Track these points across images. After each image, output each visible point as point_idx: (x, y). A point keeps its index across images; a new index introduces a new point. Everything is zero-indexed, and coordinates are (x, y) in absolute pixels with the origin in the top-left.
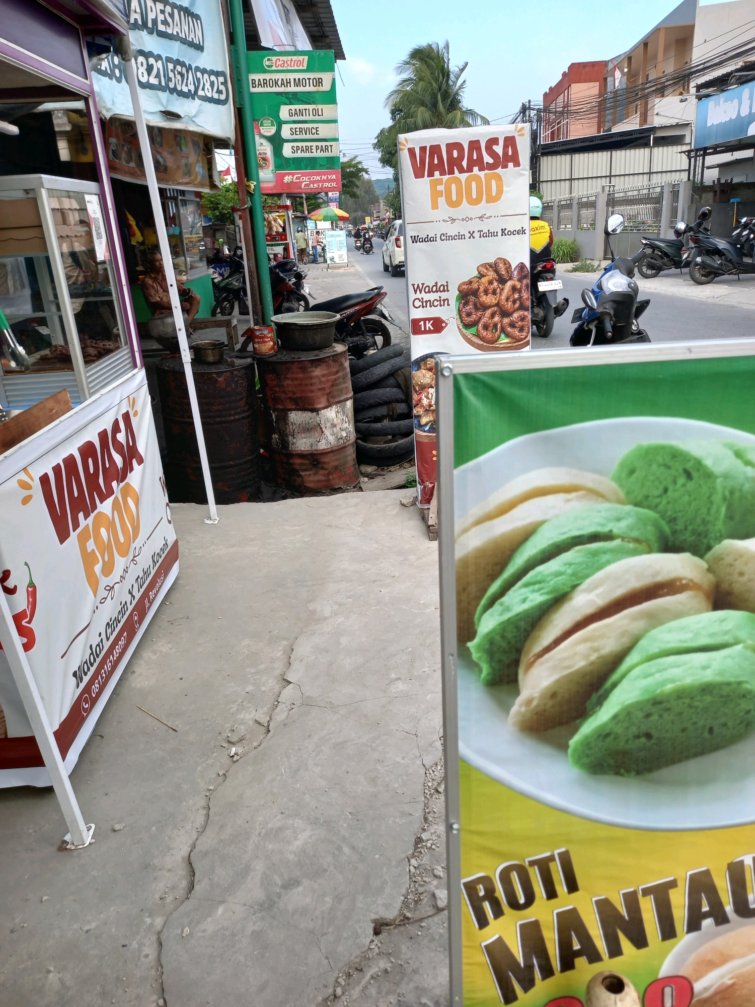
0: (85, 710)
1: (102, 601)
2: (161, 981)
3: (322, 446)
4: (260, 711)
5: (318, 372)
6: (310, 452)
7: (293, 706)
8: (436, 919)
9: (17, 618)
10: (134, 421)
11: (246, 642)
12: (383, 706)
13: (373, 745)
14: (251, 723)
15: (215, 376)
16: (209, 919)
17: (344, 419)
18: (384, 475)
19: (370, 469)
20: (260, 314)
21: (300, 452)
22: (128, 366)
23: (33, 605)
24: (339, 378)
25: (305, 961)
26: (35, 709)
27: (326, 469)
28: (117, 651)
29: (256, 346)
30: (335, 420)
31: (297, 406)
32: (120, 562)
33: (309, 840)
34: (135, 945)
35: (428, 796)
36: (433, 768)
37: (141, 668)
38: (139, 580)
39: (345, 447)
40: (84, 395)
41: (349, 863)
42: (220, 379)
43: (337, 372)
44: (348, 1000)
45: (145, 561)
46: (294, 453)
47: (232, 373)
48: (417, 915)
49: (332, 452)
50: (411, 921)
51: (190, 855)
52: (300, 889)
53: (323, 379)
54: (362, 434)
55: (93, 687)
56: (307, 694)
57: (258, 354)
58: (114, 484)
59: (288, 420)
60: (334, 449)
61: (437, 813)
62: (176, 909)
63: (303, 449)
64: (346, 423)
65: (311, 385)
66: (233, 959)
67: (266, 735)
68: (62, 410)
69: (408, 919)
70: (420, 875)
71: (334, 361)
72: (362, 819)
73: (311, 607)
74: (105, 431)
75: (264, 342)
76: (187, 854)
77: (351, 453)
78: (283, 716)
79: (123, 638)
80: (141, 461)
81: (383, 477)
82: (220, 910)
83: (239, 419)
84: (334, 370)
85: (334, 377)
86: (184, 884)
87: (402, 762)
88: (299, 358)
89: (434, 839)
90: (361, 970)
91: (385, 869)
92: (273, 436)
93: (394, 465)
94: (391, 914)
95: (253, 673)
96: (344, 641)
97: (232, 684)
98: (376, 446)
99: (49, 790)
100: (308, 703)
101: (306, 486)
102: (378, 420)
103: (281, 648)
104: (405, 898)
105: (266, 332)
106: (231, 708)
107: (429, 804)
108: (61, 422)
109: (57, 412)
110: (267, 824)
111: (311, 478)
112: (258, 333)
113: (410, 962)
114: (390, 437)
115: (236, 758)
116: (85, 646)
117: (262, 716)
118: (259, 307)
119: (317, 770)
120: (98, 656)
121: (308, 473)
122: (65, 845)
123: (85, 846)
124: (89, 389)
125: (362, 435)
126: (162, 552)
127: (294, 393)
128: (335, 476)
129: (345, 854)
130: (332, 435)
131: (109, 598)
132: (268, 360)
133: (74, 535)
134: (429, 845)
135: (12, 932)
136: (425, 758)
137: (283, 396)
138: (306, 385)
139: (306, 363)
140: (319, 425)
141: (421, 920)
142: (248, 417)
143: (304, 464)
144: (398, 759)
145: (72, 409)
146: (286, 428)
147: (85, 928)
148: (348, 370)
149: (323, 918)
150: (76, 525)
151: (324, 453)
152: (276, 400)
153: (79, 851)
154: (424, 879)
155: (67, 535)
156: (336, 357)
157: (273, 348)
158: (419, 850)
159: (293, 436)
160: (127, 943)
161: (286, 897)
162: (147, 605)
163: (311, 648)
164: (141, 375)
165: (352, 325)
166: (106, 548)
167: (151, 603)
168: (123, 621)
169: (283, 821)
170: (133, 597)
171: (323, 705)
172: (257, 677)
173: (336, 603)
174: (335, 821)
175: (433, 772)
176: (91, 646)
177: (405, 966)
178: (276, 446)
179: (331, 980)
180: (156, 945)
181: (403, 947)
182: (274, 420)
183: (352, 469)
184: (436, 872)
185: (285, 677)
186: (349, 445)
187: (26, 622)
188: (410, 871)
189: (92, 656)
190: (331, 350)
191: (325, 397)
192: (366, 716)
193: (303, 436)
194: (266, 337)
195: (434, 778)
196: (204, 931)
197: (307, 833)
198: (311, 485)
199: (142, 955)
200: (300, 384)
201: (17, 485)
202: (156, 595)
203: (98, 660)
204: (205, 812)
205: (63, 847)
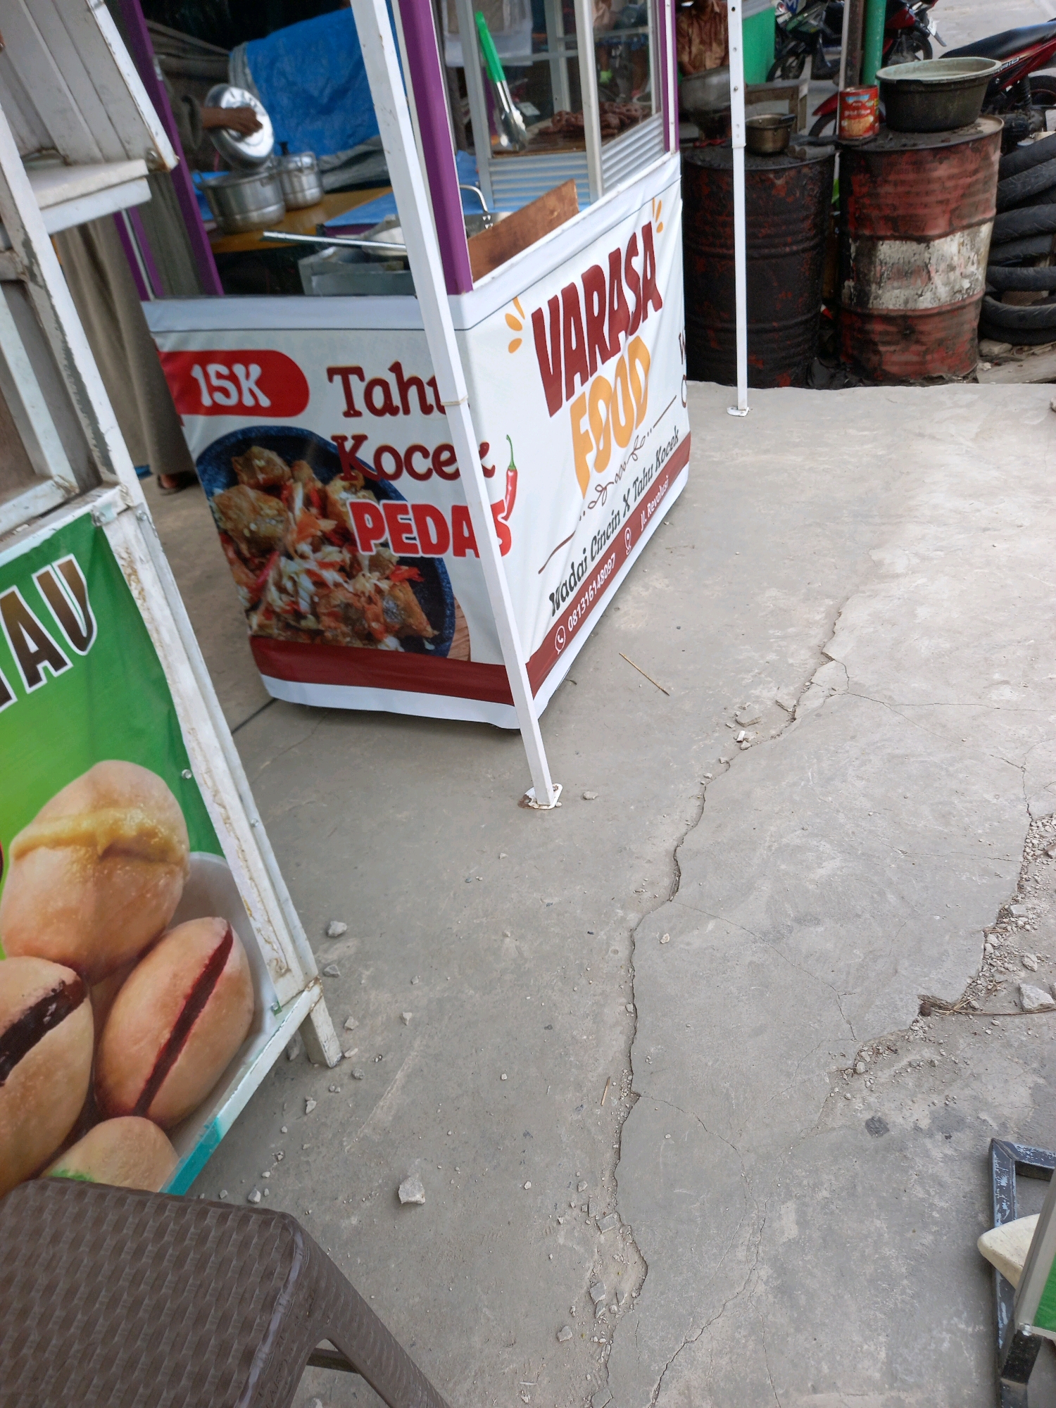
0: (560, 645)
1: (591, 506)
2: (631, 985)
3: (926, 302)
4: (784, 691)
5: (942, 170)
6: (902, 313)
7: (833, 692)
8: (1017, 1020)
9: (496, 509)
10: (657, 238)
11: (773, 592)
12: (974, 718)
13: (951, 769)
14: (769, 703)
15: (771, 176)
16: (696, 932)
17: (972, 257)
18: (1022, 360)
19: (997, 349)
20: (858, 66)
21: (885, 313)
22: (657, 149)
23: (512, 495)
24: (977, 181)
25: (819, 1018)
26: (508, 630)
27: (922, 344)
28: (602, 577)
29: (845, 123)
30: (956, 258)
31: (895, 231)
32: (618, 454)
33: (839, 873)
34: (602, 935)
35: (1029, 858)
36: (1044, 821)
37: (627, 605)
38: (637, 483)
39: (963, 308)
40: (596, 190)
41: (894, 916)
42: (779, 182)
43: (976, 172)
44: (872, 1082)
45: (647, 458)
46: (876, 313)
47: (799, 172)
48: (988, 1008)
49: (940, 314)
50: (978, 1012)
51: (675, 850)
52: (820, 929)
53: (950, 184)
54: (997, 287)
55: (571, 618)
56: (855, 679)
57: (845, 139)
58: (622, 335)
59: (876, 257)
60: (944, 309)
61: (1041, 883)
62: (654, 908)
63: (891, 307)
64: (973, 264)
65: (927, 193)
66: (722, 987)
67: (789, 724)
68: (565, 213)
69: (974, 1009)
70: (1000, 958)
71: (975, 150)
72: (920, 865)
73: (876, 555)
74: (618, 251)
75: (859, 116)
76: (673, 849)
77: (971, 319)
78: (817, 703)
79: (610, 561)
80: (658, 305)
81: (1019, 363)
82: (711, 925)
83: (796, 253)
84: (972, 167)
85: (969, 180)
86: (666, 882)
87: (995, 801)
88: (915, 145)
89: (1031, 916)
90: (895, 1052)
91: (947, 937)
92: (846, 283)
93: (1043, 343)
94: (951, 995)
95: (778, 637)
96: (923, 612)
97: (747, 647)
98: (1017, 308)
99: (517, 733)
100: (855, 692)
101: (884, 370)
102: (1031, 261)
103: (822, 609)
104: (973, 982)
105: (865, 98)
106: (743, 679)
107: (1030, 868)
108: (563, 231)
109: (559, 216)
110: (781, 837)
111: (896, 358)
112: (851, 100)
113: (969, 1062)
114: (1045, 294)
115: (744, 745)
116: (567, 562)
117: (786, 697)
118: (858, 53)
119: (860, 784)
120: (579, 579)
121: (892, 348)
122: (527, 801)
123: (550, 807)
124: (604, 181)
125: (995, 287)
126: (669, 448)
127: (895, 208)
128: (936, 356)
129: (890, 903)
130: (946, 284)
131: (600, 502)
132: (860, 148)
133: (567, 405)
134: (1020, 923)
135: (467, 881)
136: (1032, 803)
137: (875, 214)
138: (918, 194)
139: (925, 153)
140: (927, 266)
141: (994, 1015)
142: (813, 248)
143: (887, 333)
144: (989, 797)
145: (578, 212)
146: (870, 271)
147: (547, 901)
148: (996, 167)
149: (848, 973)
150: (570, 393)
151: (927, 316)
152: (862, 221)
153: (543, 812)
154: (1006, 965)
155: (559, 405)
156: (980, 143)
157: (872, 127)
158: (1004, 925)
159: (879, 284)
160: (593, 931)
161: (799, 934)
162: (644, 521)
163: (869, 615)
164: (673, 162)
165: (1008, 89)
166: (601, 430)
167: (649, 519)
168: (613, 537)
169: (804, 840)
170: (628, 505)
171: (878, 699)
172: (783, 643)
173: (916, 554)
174: (879, 857)
175: (1044, 825)
176: (573, 564)
177: (962, 1065)
178: (847, 301)
179: (852, 1052)
180: (627, 943)
181: (961, 1041)
182: (853, 255)
183: (968, 346)
184: (1026, 961)
185: (825, 651)
186: (970, 304)
187: (503, 518)
188: (985, 949)
189: (572, 577)
190: (973, 131)
191: (947, 216)
192: (944, 726)
193: (896, 284)
194: (864, 107)
195: (1043, 834)
196: (688, 944)
197: (837, 863)
198: (893, 369)
199: (610, 950)
200: (908, 193)
201: (504, 322)
202: (656, 508)
203: (580, 584)
204: (698, 803)
205: (524, 802)
